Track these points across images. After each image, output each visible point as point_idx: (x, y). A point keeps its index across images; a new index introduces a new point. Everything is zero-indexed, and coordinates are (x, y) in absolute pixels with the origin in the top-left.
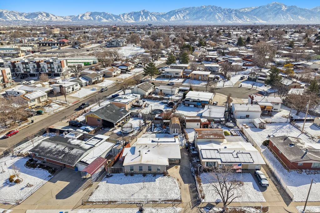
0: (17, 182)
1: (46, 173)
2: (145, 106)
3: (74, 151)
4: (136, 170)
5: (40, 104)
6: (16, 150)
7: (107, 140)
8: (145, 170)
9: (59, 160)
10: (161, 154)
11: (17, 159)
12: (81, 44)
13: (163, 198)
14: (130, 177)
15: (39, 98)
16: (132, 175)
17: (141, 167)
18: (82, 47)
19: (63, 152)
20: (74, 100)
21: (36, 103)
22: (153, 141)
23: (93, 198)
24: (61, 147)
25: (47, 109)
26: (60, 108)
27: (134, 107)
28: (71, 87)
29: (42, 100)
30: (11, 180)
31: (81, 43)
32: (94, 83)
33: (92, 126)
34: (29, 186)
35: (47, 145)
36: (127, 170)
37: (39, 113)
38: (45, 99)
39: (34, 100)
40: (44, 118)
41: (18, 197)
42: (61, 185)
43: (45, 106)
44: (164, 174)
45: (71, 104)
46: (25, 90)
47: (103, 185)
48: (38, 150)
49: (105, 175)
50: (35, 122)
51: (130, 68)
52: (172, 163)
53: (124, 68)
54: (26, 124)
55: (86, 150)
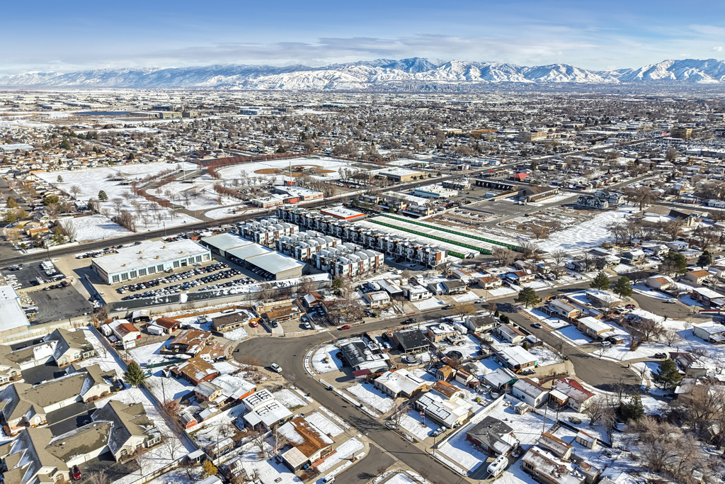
0: (326, 362)
1: (341, 365)
2: (458, 344)
3: (359, 358)
4: (381, 387)
5: (382, 306)
6: (339, 342)
7: (386, 361)
8: (385, 390)
9: (349, 359)
10: (401, 385)
11: (336, 348)
12: (531, 197)
13: (377, 408)
14: (375, 389)
15: (381, 301)
16: (377, 389)
17: (383, 386)
18: (531, 201)
19: (355, 356)
20: (412, 311)
21: (378, 304)
22: (407, 376)
23: (349, 389)
24: (356, 352)
25: (383, 312)
26: (393, 315)
27: (447, 340)
28: (419, 295)
29: (384, 303)
30: (324, 360)
31: (533, 193)
32: (451, 294)
33: (390, 345)
34: (329, 367)
35: (352, 347)
36: (376, 384)
37: (373, 315)
38: (387, 302)
39: (377, 302)
40: (374, 321)
41: (321, 371)
42: (343, 374)
43: (383, 309)
44: (392, 398)
45: (404, 315)
46: (380, 286)
47: (359, 385)
48: (346, 348)
49: (364, 382)
50: (366, 323)
51: (525, 279)
52: (402, 394)
53: (512, 278)
54: (359, 323)
55: (366, 360)
